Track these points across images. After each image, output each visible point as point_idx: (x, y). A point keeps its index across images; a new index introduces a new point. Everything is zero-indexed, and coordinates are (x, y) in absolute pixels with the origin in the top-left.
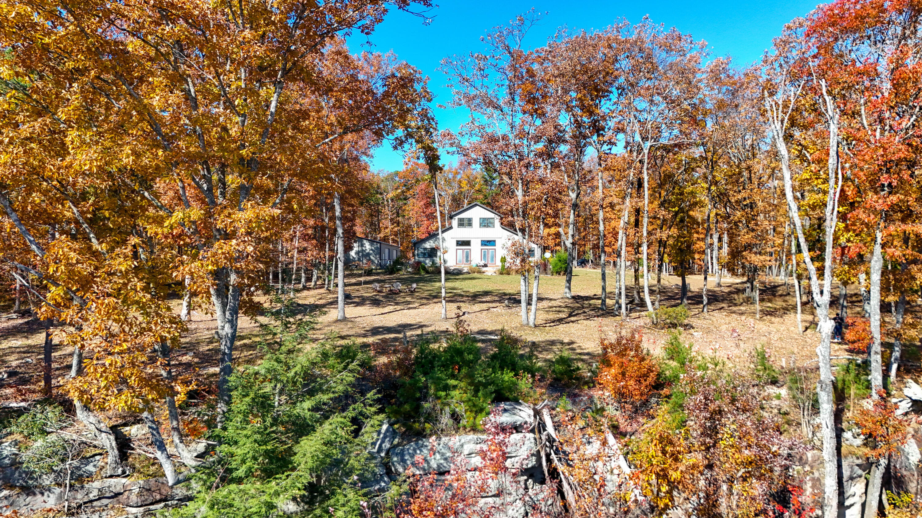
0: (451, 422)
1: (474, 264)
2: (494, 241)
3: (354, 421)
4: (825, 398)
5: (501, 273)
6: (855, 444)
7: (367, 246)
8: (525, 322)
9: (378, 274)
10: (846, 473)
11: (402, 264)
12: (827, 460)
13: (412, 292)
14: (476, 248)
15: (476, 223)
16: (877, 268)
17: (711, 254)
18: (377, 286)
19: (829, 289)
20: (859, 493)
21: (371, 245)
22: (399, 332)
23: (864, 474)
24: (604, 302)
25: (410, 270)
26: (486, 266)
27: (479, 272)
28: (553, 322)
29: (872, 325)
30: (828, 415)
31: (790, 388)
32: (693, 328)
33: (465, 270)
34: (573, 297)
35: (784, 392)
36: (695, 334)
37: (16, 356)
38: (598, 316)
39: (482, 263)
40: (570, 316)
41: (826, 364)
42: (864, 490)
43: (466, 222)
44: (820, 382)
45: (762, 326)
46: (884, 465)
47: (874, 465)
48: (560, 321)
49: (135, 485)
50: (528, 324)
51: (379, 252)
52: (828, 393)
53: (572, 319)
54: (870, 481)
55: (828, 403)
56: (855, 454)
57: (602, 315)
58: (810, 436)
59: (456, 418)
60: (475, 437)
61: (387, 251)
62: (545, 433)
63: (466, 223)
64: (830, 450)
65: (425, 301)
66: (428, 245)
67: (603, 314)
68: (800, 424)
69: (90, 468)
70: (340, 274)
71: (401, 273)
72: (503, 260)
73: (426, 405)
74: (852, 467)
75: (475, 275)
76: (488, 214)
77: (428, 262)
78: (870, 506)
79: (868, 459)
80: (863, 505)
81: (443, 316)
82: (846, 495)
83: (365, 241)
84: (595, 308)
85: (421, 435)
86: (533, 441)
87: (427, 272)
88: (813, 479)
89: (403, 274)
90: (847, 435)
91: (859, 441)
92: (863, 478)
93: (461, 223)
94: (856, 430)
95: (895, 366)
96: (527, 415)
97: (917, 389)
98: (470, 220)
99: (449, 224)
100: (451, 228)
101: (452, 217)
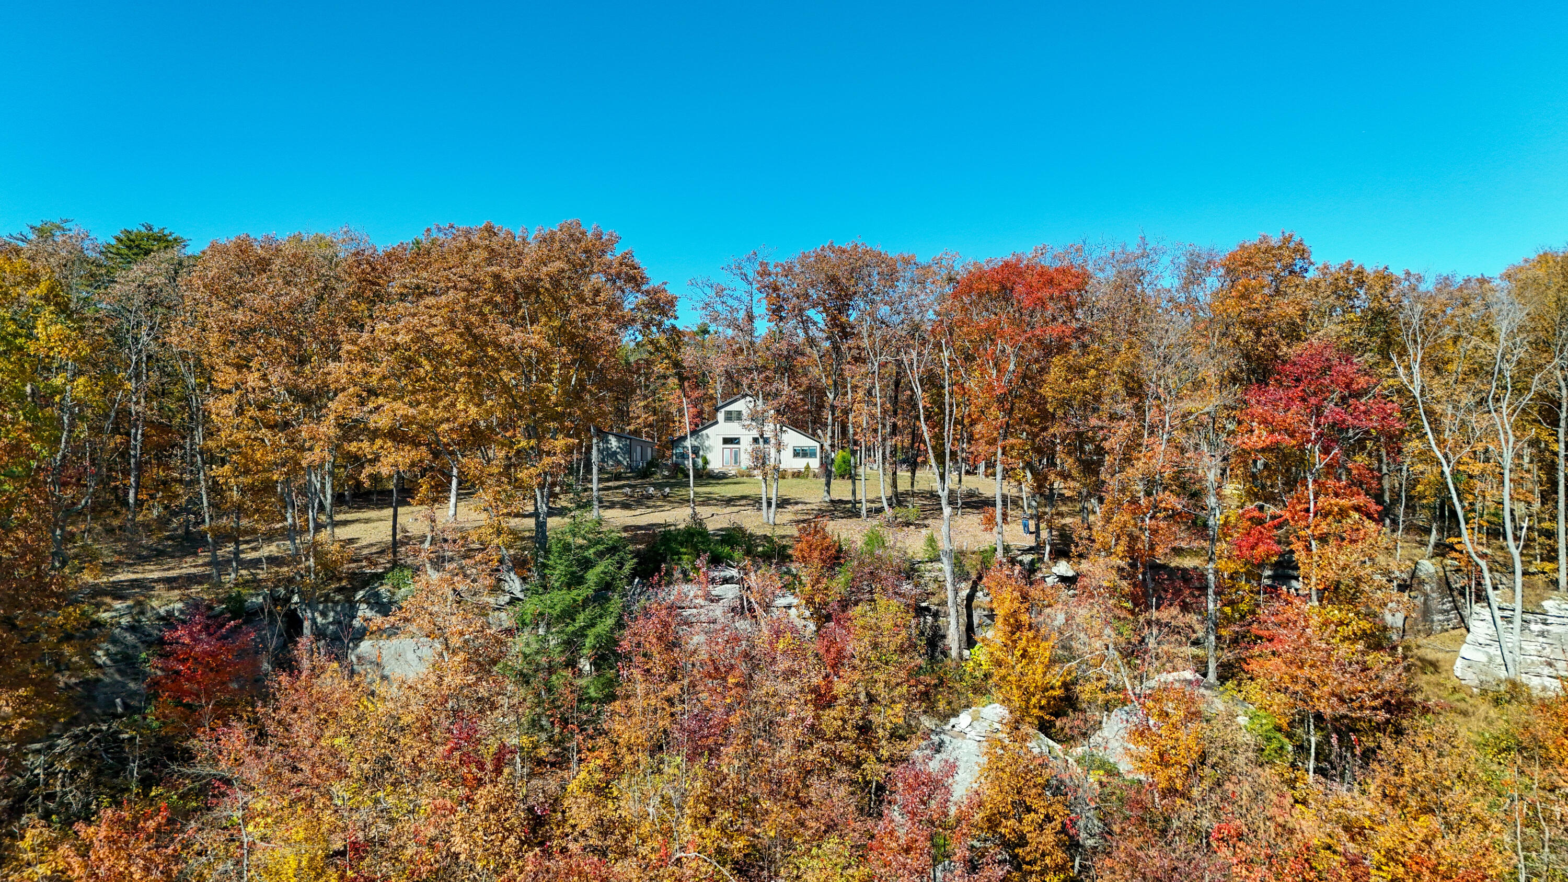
0: (681, 576)
1: (742, 466)
7: (614, 443)
8: (765, 520)
9: (628, 478)
10: (976, 621)
11: (657, 466)
13: (665, 497)
14: (745, 448)
15: (746, 416)
18: (628, 490)
21: (619, 441)
24: (853, 506)
25: (665, 473)
27: (750, 476)
33: (733, 472)
34: (832, 501)
39: (753, 465)
43: (734, 415)
50: (768, 522)
51: (628, 451)
57: (850, 517)
59: (685, 573)
60: (698, 586)
61: (639, 449)
63: (734, 417)
65: (673, 505)
70: (595, 478)
71: (654, 477)
75: (745, 479)
76: (760, 406)
83: (610, 437)
84: (845, 511)
89: (658, 477)
90: (980, 594)
93: (729, 417)
94: (986, 590)
95: (1048, 548)
96: (734, 572)
97: (1063, 568)
98: (739, 413)
99: (714, 418)
100: (717, 423)
101: (717, 410)
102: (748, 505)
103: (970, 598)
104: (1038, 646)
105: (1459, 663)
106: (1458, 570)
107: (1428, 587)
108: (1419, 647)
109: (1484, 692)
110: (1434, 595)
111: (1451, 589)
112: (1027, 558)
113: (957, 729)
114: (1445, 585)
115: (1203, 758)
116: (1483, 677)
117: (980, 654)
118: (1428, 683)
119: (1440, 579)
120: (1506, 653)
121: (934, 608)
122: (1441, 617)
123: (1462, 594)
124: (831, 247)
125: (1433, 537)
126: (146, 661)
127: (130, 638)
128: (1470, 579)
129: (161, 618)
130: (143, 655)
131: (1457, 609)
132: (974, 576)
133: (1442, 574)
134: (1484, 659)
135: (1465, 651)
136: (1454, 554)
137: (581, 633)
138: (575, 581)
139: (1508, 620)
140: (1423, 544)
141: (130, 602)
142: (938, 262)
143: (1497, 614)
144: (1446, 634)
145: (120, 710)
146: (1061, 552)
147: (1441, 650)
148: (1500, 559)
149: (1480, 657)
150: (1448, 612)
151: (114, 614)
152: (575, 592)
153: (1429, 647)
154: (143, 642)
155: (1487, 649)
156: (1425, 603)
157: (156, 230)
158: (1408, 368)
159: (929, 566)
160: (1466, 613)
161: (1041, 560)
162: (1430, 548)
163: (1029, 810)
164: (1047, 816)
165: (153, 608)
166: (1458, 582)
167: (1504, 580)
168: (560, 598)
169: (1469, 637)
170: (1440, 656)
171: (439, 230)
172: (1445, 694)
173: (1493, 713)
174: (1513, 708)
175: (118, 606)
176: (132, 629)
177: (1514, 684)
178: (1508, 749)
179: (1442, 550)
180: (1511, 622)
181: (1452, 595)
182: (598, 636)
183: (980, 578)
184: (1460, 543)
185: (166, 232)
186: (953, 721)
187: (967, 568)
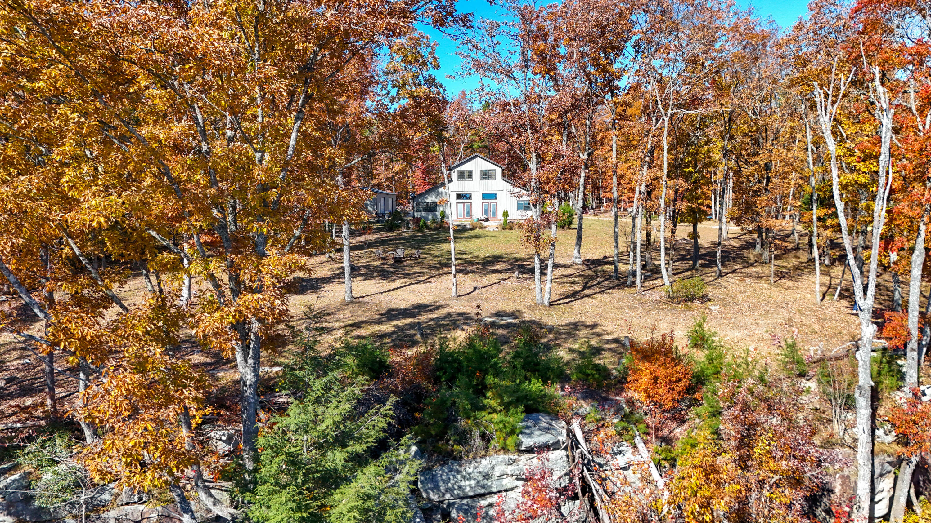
0: (480, 443)
1: (475, 218)
2: (496, 194)
4: (864, 404)
5: (504, 229)
6: (886, 441)
8: (539, 301)
10: (877, 471)
12: (862, 464)
14: (477, 203)
15: (477, 175)
16: (918, 262)
17: (715, 199)
18: (381, 249)
19: (873, 293)
20: (887, 488)
22: (413, 316)
23: (893, 469)
24: (616, 268)
25: (410, 226)
26: (487, 220)
27: (482, 228)
28: (567, 297)
29: (910, 321)
30: (865, 420)
31: (819, 382)
32: (709, 300)
33: (468, 226)
34: (584, 263)
35: (812, 385)
36: (713, 308)
37: (15, 354)
38: (613, 288)
39: (484, 217)
40: (585, 288)
41: (866, 369)
42: (892, 485)
44: (860, 387)
45: (778, 294)
46: (915, 462)
47: (904, 463)
48: (574, 296)
49: (153, 512)
50: (542, 303)
52: (867, 398)
53: (587, 292)
54: (900, 477)
55: (866, 408)
56: (886, 452)
57: (617, 287)
58: (841, 434)
59: (486, 439)
60: (506, 457)
62: (578, 451)
63: (467, 175)
64: (865, 454)
65: (434, 272)
66: (430, 199)
67: (617, 285)
68: (832, 421)
69: (106, 496)
72: (506, 214)
74: (882, 465)
75: (478, 232)
76: (488, 166)
77: (430, 218)
78: (898, 501)
79: (899, 456)
80: (891, 499)
81: (454, 294)
82: (877, 491)
84: (609, 277)
86: (566, 459)
88: (842, 477)
90: (879, 433)
91: (891, 438)
92: (892, 474)
93: (462, 176)
94: (888, 427)
98: (470, 172)
99: (449, 175)
100: (450, 181)
101: (451, 169)
102: (506, 271)
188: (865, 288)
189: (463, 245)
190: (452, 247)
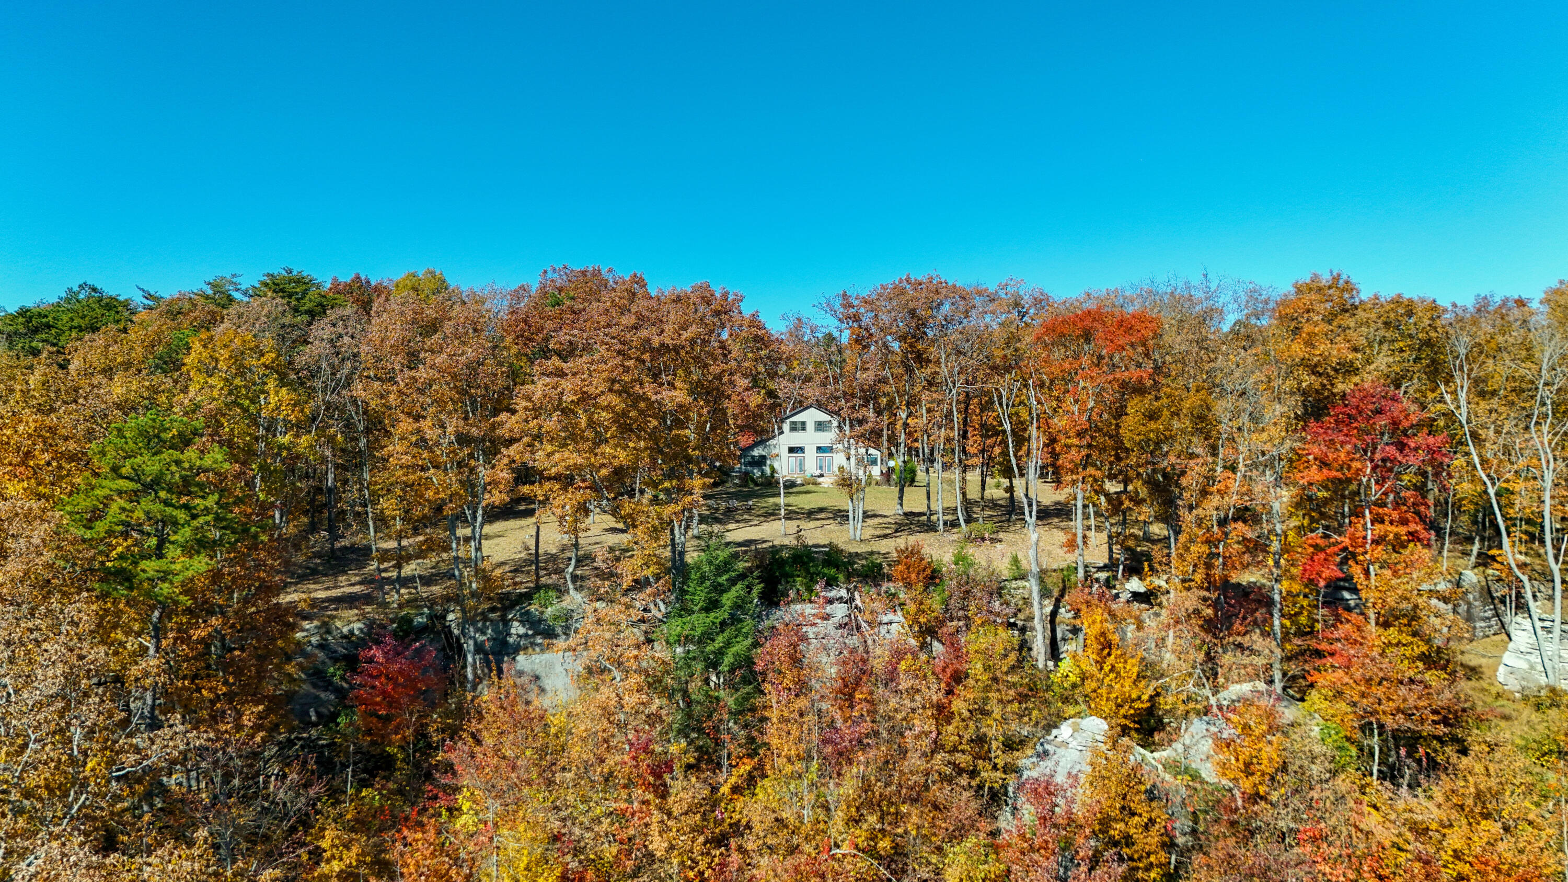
0: (796, 596)
1: (808, 474)
2: (833, 448)
3: (748, 587)
5: (839, 485)
8: (851, 537)
10: (1059, 635)
13: (749, 510)
14: (811, 458)
15: (810, 426)
24: (929, 518)
25: (737, 481)
26: (822, 476)
27: (815, 484)
28: (880, 537)
33: (800, 482)
34: (905, 514)
36: (999, 546)
39: (818, 472)
40: (896, 531)
43: (799, 426)
48: (885, 536)
50: (855, 538)
53: (897, 534)
57: (926, 531)
59: (798, 594)
60: (811, 605)
65: (764, 518)
66: (756, 452)
71: (728, 485)
72: (842, 470)
73: (780, 587)
75: (810, 487)
76: (825, 417)
77: (757, 473)
81: (782, 533)
84: (922, 525)
85: (777, 605)
86: (847, 608)
87: (757, 484)
89: (730, 486)
90: (1062, 610)
91: (1070, 615)
93: (794, 427)
94: (1068, 607)
95: (1121, 567)
96: (843, 593)
97: (1135, 585)
98: (803, 423)
99: (780, 428)
100: (782, 433)
101: (782, 421)
102: (828, 518)
103: (1054, 614)
104: (1126, 662)
105: (1502, 669)
106: (1499, 580)
107: (1470, 597)
108: (1462, 653)
109: (1525, 699)
110: (1477, 603)
111: (1493, 598)
112: (1103, 575)
113: (1059, 739)
114: (1487, 594)
115: (1284, 768)
116: (1524, 683)
117: (1066, 665)
118: (1474, 689)
119: (1482, 588)
120: (1546, 660)
121: (1020, 623)
122: (1483, 624)
123: (1503, 601)
124: (908, 280)
125: (1476, 548)
126: (334, 675)
127: (321, 655)
128: (1511, 589)
129: (345, 637)
130: (331, 670)
131: (1497, 615)
132: (1056, 594)
133: (1484, 583)
134: (1525, 666)
135: (1508, 658)
136: (1496, 565)
137: (720, 653)
138: (712, 605)
139: (1548, 630)
140: (1466, 554)
141: (316, 623)
142: (1004, 287)
143: (1538, 624)
144: (1487, 640)
145: (314, 718)
146: (1134, 570)
147: (1483, 656)
148: (1538, 568)
149: (1521, 664)
150: (1489, 619)
151: (305, 634)
152: (712, 615)
153: (1472, 654)
154: (331, 658)
155: (1528, 657)
156: (1468, 611)
157: (295, 273)
158: (1454, 393)
159: (1014, 584)
160: (1506, 620)
161: (1115, 578)
162: (1473, 559)
163: (1133, 814)
164: (1150, 819)
165: (337, 628)
166: (1499, 591)
167: (1542, 588)
168: (700, 621)
169: (1511, 645)
170: (1483, 661)
171: (554, 271)
172: (1489, 700)
173: (1535, 717)
174: (1553, 713)
175: (308, 627)
176: (322, 646)
177: (1553, 690)
178: (1551, 752)
179: (1485, 560)
180: (1550, 632)
181: (1493, 603)
182: (736, 655)
183: (1062, 595)
184: (1500, 555)
185: (304, 274)
186: (1055, 732)
187: (1050, 586)
188: (1031, 512)
189: (792, 499)
190: (782, 500)
